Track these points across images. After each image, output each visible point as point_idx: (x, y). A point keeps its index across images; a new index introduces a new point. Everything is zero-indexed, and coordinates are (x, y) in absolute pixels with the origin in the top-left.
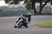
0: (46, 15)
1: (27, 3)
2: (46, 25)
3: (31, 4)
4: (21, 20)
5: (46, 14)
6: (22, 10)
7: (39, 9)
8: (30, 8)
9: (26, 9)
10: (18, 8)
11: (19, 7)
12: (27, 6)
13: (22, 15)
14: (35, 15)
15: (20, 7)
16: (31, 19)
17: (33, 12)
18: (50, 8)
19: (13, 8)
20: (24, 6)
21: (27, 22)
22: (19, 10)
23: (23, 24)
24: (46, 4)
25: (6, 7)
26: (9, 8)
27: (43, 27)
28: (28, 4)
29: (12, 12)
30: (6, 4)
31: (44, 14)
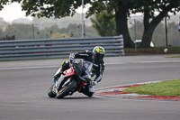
1: (99, 11)
2: (164, 89)
3: (112, 16)
5: (166, 50)
6: (82, 38)
7: (141, 33)
8: (108, 28)
10: (68, 29)
11: (71, 25)
12: (100, 21)
14: (127, 54)
15: (75, 25)
16: (103, 69)
17: (119, 42)
19: (52, 30)
21: (90, 77)
22: (72, 35)
23: (75, 84)
24: (167, 15)
25: (27, 25)
26: (37, 29)
28: (104, 16)
29: (48, 44)
31: (158, 51)
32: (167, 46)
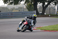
0: (50, 17)
1: (28, 3)
2: (49, 28)
4: (25, 23)
6: (23, 11)
7: (42, 10)
8: (31, 8)
9: (27, 10)
10: (18, 9)
11: (19, 7)
12: (28, 6)
13: (26, 17)
17: (35, 13)
18: (54, 9)
19: (13, 9)
20: (25, 7)
21: (32, 25)
22: (19, 11)
23: (28, 27)
24: (50, 4)
25: (5, 7)
26: (8, 9)
27: (46, 31)
28: (30, 4)
30: (5, 4)
31: (47, 16)
32: (50, 14)
